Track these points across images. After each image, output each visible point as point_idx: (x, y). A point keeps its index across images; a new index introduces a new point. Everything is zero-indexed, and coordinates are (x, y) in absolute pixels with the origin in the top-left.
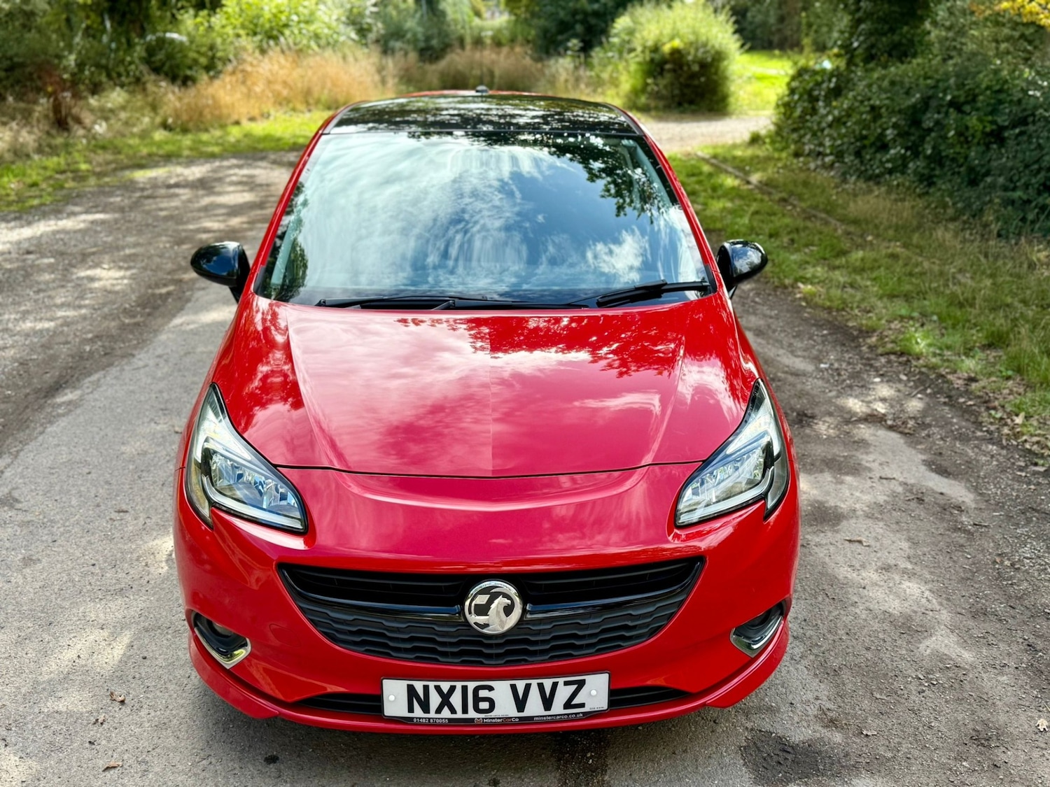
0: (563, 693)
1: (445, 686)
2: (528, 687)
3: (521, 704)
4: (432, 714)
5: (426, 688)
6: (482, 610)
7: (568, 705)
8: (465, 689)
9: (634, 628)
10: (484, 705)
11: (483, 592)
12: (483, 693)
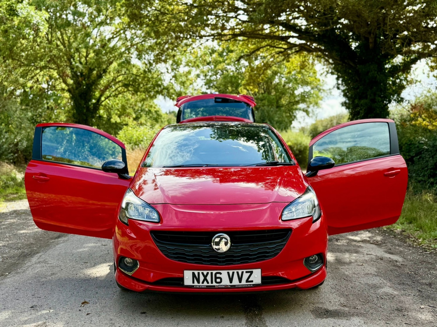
0: (246, 276)
1: (205, 272)
2: (233, 273)
3: (231, 280)
4: (201, 284)
5: (199, 273)
6: (218, 244)
7: (247, 281)
8: (212, 273)
9: (269, 253)
10: (218, 280)
11: (217, 237)
12: (218, 275)
